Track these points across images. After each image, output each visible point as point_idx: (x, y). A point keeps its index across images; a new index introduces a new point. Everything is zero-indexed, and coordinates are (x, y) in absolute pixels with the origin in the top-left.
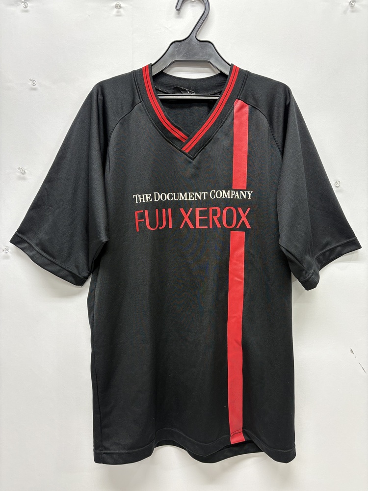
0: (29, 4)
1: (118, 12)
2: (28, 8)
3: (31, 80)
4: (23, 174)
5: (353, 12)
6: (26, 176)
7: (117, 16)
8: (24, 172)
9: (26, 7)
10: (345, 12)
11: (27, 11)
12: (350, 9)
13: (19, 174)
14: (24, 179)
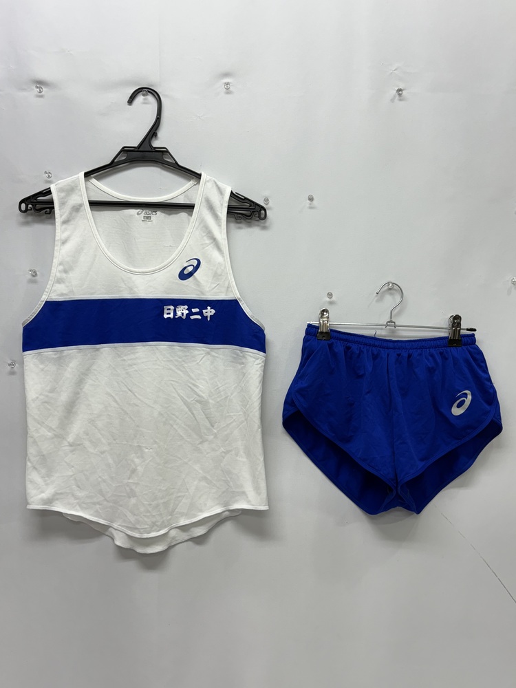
0: (44, 89)
1: (145, 99)
2: (43, 93)
3: (46, 173)
4: (33, 276)
5: (400, 100)
6: (38, 278)
7: (144, 103)
8: (36, 274)
9: (40, 92)
10: (392, 100)
11: (42, 96)
12: (397, 97)
13: (30, 277)
14: (35, 282)
